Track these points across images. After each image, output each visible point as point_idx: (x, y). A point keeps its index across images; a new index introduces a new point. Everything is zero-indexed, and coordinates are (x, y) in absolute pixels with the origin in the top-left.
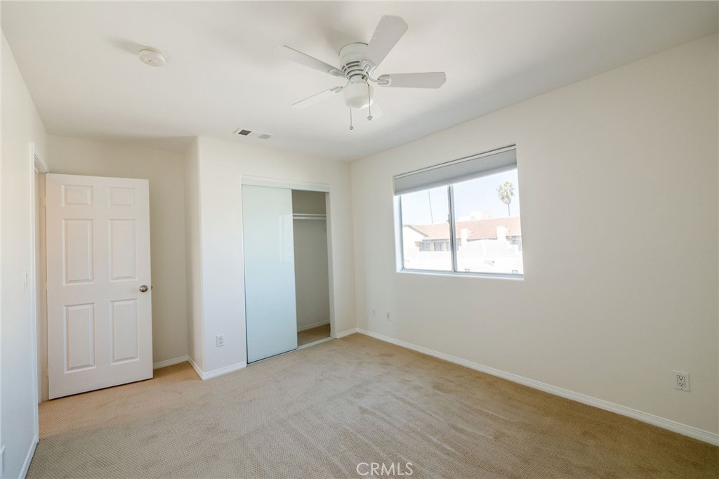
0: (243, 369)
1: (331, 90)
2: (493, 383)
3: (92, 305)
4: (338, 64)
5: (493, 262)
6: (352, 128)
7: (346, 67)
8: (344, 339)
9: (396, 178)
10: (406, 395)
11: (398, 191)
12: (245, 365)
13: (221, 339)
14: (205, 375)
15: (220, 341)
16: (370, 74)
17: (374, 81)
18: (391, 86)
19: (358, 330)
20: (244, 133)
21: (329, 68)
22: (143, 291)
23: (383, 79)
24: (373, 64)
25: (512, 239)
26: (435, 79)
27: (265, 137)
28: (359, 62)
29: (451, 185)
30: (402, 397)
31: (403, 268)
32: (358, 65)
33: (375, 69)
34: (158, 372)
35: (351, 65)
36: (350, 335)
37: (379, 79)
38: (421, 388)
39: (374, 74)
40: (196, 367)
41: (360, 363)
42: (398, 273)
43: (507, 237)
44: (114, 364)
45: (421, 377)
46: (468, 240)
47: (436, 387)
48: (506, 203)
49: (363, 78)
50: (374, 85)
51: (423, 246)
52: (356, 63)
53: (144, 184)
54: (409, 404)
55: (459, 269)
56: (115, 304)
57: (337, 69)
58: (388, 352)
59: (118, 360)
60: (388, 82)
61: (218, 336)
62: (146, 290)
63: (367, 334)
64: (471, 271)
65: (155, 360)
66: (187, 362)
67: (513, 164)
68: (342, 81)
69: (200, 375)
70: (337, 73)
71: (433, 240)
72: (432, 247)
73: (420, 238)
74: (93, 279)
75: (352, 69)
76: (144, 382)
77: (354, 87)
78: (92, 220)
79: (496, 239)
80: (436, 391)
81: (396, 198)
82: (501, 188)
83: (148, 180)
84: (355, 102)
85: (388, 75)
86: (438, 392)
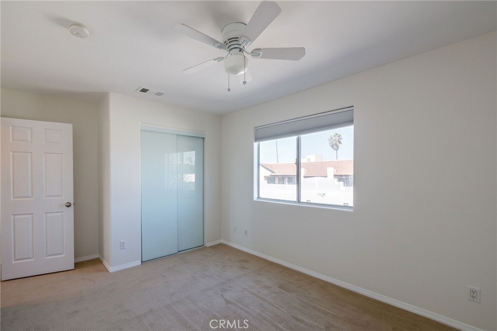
0: (139, 266)
1: (215, 60)
2: (324, 286)
3: (31, 215)
4: (221, 39)
5: (324, 194)
6: (229, 90)
7: (228, 42)
8: (211, 247)
9: (256, 129)
10: (259, 292)
11: (258, 139)
12: (140, 263)
13: (123, 243)
14: (112, 269)
15: (122, 246)
16: (245, 48)
17: (249, 54)
18: (261, 58)
19: (222, 241)
20: (144, 90)
21: (215, 42)
22: (68, 206)
23: (256, 52)
24: (250, 40)
25: (340, 178)
26: (297, 53)
27: (160, 94)
28: (238, 38)
29: (299, 136)
30: (256, 293)
31: (258, 197)
32: (238, 41)
33: (250, 44)
34: (77, 265)
35: (231, 40)
36: (216, 245)
37: (252, 52)
38: (270, 287)
39: (249, 48)
40: (105, 263)
41: (224, 266)
42: (255, 201)
43: (335, 176)
44: (46, 258)
45: (270, 279)
46: (305, 177)
47: (281, 287)
48: (335, 149)
49: (240, 51)
50: (248, 56)
51: (271, 179)
52: (236, 39)
53: (70, 127)
54: (261, 298)
55: (302, 200)
56: (48, 215)
57: (221, 44)
58: (245, 259)
59: (49, 256)
60: (259, 54)
61: (122, 241)
62: (70, 205)
63: (229, 245)
64: (311, 202)
65: (76, 256)
66: (98, 258)
67: (350, 122)
68: (223, 53)
69: (108, 269)
70: (221, 47)
71: (278, 176)
72: (277, 181)
73: (268, 174)
74: (32, 196)
75: (233, 44)
76: (68, 272)
77: (233, 58)
78: (31, 153)
79: (326, 177)
80: (281, 290)
81: (256, 144)
82: (332, 138)
83: (72, 125)
84: (234, 70)
85: (259, 49)
86: (283, 291)
